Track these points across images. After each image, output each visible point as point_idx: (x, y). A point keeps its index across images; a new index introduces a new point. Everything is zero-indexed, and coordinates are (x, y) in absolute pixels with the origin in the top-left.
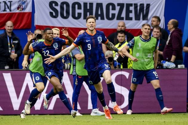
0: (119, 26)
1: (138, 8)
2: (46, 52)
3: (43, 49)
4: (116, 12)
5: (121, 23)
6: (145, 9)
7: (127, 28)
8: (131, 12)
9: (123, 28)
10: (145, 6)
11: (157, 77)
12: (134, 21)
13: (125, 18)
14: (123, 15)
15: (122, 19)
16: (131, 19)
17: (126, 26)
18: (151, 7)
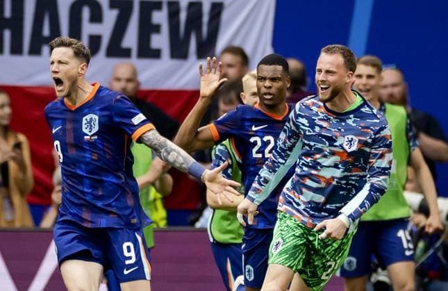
0: (118, 79)
1: (183, 16)
2: (262, 141)
3: (254, 129)
4: (105, 30)
5: (122, 67)
6: (206, 19)
7: (145, 86)
8: (157, 29)
9: (130, 86)
10: (206, 9)
11: (409, 249)
12: (166, 61)
13: (134, 52)
14: (131, 39)
15: (126, 53)
16: (156, 54)
17: (142, 78)
18: (225, 15)
